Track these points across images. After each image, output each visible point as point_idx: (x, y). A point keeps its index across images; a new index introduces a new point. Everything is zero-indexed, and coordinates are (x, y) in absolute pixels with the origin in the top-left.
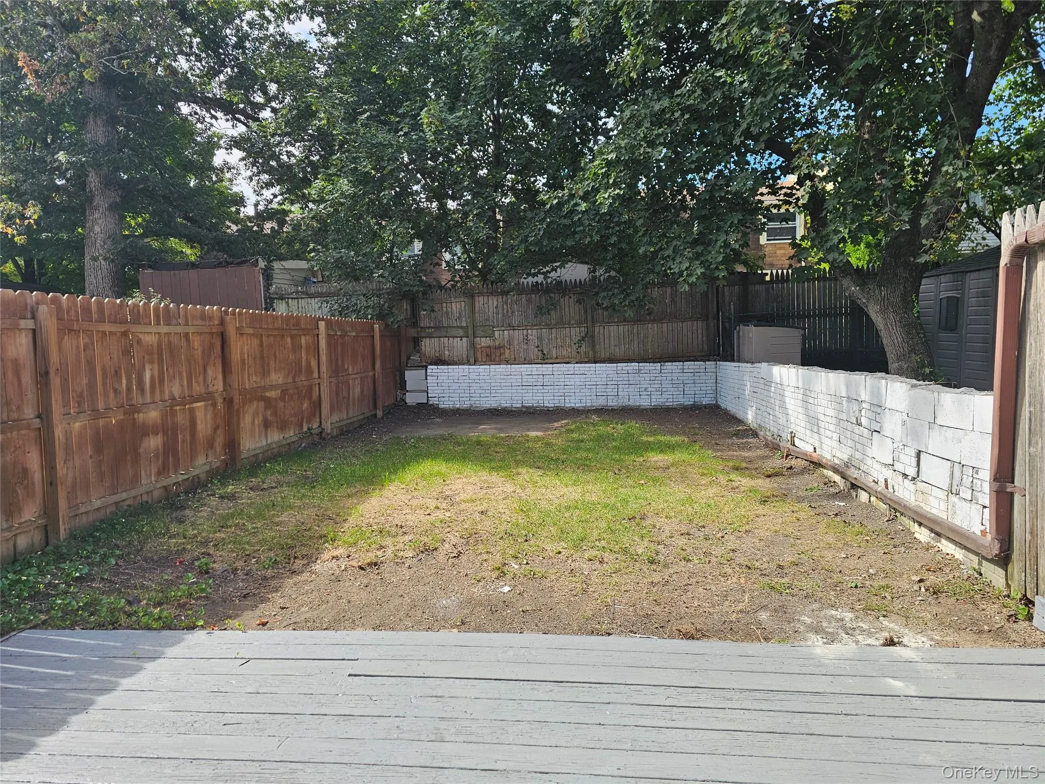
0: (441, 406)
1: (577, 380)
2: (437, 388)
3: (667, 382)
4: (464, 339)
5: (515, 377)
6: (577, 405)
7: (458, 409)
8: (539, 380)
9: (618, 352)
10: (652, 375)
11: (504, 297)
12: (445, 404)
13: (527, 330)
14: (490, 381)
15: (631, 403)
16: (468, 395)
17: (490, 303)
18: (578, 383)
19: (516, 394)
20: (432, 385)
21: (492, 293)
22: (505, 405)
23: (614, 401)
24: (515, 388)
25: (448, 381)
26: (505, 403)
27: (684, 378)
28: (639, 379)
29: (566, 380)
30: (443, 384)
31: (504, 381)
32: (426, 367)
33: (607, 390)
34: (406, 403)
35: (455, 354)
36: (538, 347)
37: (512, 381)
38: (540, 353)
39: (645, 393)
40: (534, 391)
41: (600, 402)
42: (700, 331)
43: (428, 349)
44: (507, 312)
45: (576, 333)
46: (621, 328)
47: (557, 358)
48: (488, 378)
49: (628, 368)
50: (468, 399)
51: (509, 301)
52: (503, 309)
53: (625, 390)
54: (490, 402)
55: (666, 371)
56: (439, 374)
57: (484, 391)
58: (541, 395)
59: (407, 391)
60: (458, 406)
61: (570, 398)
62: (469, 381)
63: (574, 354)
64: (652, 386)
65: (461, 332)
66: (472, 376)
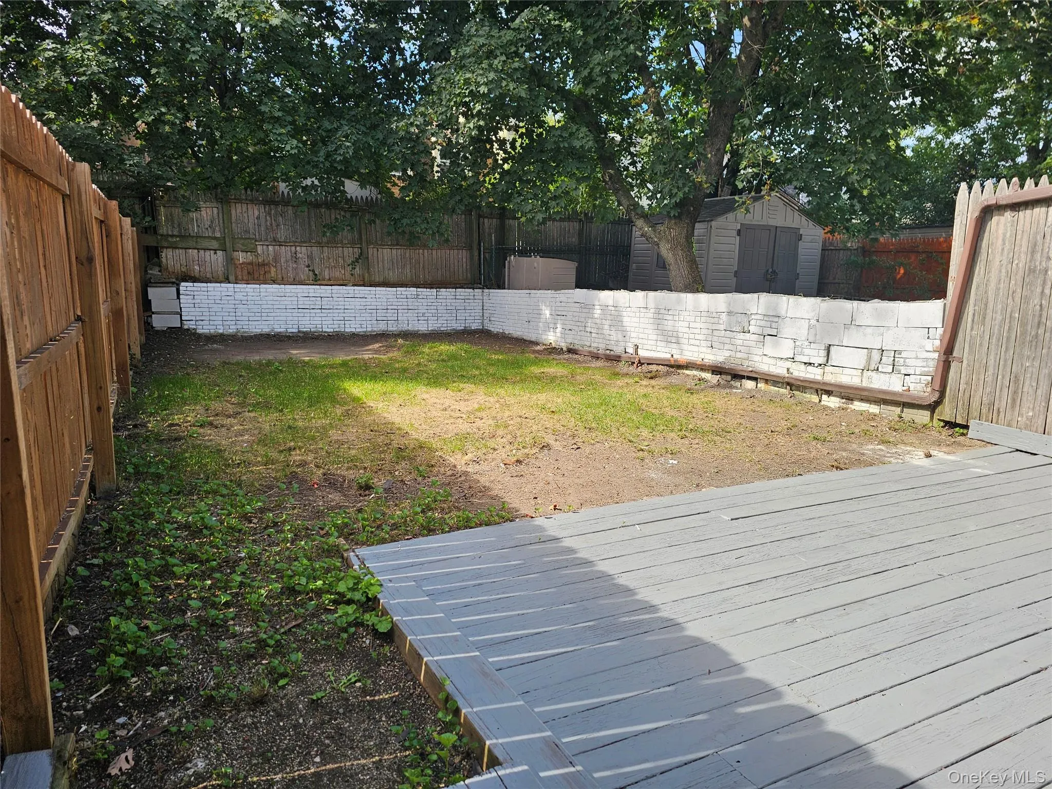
0: (200, 331)
1: (357, 303)
2: (193, 309)
3: (442, 307)
4: (220, 253)
5: (290, 299)
6: (358, 330)
7: (222, 335)
8: (317, 303)
9: (392, 276)
10: (429, 300)
11: (267, 207)
12: (204, 329)
13: (296, 246)
14: (260, 302)
15: (410, 328)
16: (234, 318)
17: (250, 213)
18: (358, 307)
19: (291, 318)
20: (187, 305)
21: (252, 201)
22: (279, 330)
23: (394, 326)
24: (290, 311)
25: (208, 301)
26: (279, 328)
27: (457, 304)
28: (417, 304)
29: (346, 303)
30: (201, 305)
31: (278, 303)
32: (178, 285)
33: (387, 315)
34: (153, 327)
35: (208, 269)
36: (308, 266)
37: (286, 303)
38: (311, 273)
39: (423, 318)
40: (312, 315)
41: (381, 327)
42: (464, 260)
43: (170, 262)
44: (271, 225)
45: (350, 253)
46: (394, 251)
47: (330, 280)
48: (258, 298)
49: (406, 293)
50: (233, 323)
51: (273, 212)
52: (266, 221)
53: (404, 315)
54: (261, 327)
55: (441, 297)
56: (196, 293)
57: (253, 314)
58: (320, 319)
59: (153, 313)
60: (221, 331)
61: (349, 322)
62: (234, 302)
63: (348, 275)
64: (429, 311)
65: (215, 244)
66: (239, 296)
